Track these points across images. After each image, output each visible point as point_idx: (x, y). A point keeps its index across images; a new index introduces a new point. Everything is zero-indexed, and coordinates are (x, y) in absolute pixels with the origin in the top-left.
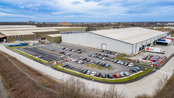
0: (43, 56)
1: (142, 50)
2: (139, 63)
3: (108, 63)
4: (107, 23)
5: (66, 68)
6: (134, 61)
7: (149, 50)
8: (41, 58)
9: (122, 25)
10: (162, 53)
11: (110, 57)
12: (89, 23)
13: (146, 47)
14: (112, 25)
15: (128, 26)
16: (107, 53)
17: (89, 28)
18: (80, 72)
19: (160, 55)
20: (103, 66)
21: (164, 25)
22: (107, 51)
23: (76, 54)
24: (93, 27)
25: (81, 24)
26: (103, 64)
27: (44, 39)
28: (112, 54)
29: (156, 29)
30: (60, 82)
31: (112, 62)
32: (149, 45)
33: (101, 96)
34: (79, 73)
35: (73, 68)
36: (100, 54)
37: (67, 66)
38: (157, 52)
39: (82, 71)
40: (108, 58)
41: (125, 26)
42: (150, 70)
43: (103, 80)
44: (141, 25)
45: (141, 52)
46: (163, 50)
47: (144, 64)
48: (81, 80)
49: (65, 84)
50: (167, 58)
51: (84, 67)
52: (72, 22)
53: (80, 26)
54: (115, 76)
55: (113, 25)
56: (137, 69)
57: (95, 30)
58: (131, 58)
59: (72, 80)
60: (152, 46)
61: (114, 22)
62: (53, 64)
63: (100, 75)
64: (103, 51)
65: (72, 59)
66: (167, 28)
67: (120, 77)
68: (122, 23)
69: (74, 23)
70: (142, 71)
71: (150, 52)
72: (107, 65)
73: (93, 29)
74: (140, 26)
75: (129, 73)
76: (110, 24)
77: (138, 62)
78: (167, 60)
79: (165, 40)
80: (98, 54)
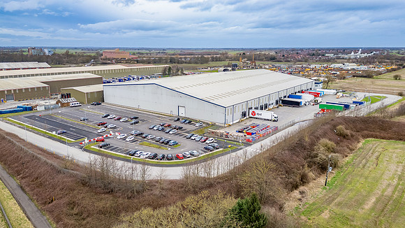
0: (65, 131)
8: (63, 133)
23: (127, 125)
62: (83, 143)
80: (166, 125)
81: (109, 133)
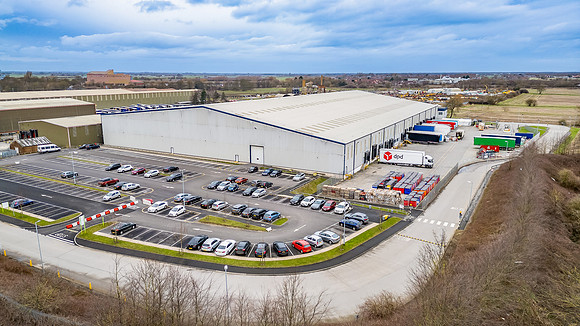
0: (30, 200)
1: (371, 161)
2: (365, 199)
3: (272, 208)
4: (263, 77)
5: (126, 238)
6: (352, 196)
7: (390, 158)
8: (25, 205)
9: (311, 83)
10: (427, 167)
11: (278, 188)
12: (202, 77)
13: (383, 152)
15: (328, 86)
16: (269, 173)
17: (203, 94)
18: (178, 245)
19: (421, 171)
20: (258, 218)
21: (427, 83)
22: (268, 167)
23: (162, 183)
24: (215, 88)
25: (173, 81)
26: (258, 211)
27: (34, 134)
28: (285, 176)
29: (408, 96)
30: (104, 288)
31: (284, 202)
32: (390, 144)
33: (253, 317)
34: (177, 249)
35: (153, 232)
36: (244, 181)
37: (129, 230)
38: (412, 163)
39: (185, 243)
40: (271, 192)
41: (320, 85)
42: (396, 220)
43: (260, 263)
44: (365, 84)
45: (371, 167)
46: (430, 158)
47: (381, 203)
48: (184, 272)
49: (123, 294)
50: (441, 179)
51: (194, 228)
52: (140, 72)
53: (171, 86)
54: (297, 248)
55: (283, 84)
56: (360, 220)
57: (225, 99)
58: (342, 187)
59: (152, 276)
60: (398, 148)
62: (75, 224)
63: (247, 250)
64: (256, 170)
65: (146, 202)
66: (437, 91)
67: (313, 247)
68: (309, 77)
69: (149, 77)
70: (375, 225)
71: (393, 164)
72: (270, 213)
73: (217, 96)
74: (363, 87)
75: (339, 232)
76: (271, 79)
78: (440, 186)
79: (432, 129)
80: (240, 180)
81: (127, 201)
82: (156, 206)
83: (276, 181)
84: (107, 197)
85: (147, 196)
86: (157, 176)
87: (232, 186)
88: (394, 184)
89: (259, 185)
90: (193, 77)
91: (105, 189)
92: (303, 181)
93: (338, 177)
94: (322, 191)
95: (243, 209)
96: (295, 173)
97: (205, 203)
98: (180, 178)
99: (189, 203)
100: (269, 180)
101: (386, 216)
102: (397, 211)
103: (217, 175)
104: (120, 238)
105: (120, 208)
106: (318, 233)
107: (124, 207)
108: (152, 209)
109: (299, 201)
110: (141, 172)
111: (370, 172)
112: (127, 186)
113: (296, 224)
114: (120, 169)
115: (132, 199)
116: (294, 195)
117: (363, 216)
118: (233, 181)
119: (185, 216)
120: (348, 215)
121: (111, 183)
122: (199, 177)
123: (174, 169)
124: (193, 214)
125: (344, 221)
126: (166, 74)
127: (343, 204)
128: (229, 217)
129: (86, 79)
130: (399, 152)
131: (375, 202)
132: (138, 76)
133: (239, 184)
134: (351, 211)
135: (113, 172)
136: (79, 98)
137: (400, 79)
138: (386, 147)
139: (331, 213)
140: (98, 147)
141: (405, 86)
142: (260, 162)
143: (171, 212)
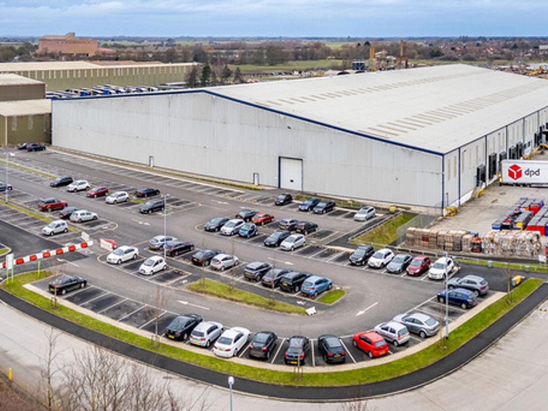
1: (488, 182)
2: (481, 250)
3: (316, 270)
4: (304, 43)
5: (69, 303)
6: (458, 246)
7: (519, 175)
9: (384, 52)
11: (328, 232)
12: (206, 44)
13: (507, 165)
14: (327, 53)
15: (412, 57)
16: (311, 207)
17: (206, 71)
20: (290, 290)
22: (308, 195)
23: (131, 215)
24: (226, 61)
25: (161, 49)
26: (291, 275)
31: (340, 259)
32: (517, 152)
34: (149, 335)
36: (268, 220)
37: (75, 288)
40: (314, 242)
41: (398, 56)
42: (535, 283)
44: (473, 55)
45: (487, 192)
47: (507, 255)
51: (179, 299)
53: (157, 58)
55: (337, 55)
56: (473, 290)
57: (240, 79)
58: (440, 230)
60: (531, 157)
61: (342, 40)
63: (270, 350)
64: (288, 200)
65: (105, 244)
67: (391, 345)
68: (380, 43)
69: (125, 43)
70: (498, 295)
71: (524, 185)
72: (313, 279)
73: (227, 74)
74: (469, 59)
75: (438, 315)
76: (317, 46)
77: (477, 247)
80: (260, 217)
81: (76, 238)
82: (121, 253)
83: (323, 222)
84: (48, 230)
85: (108, 235)
86: (126, 203)
87: (245, 227)
88: (528, 219)
89: (293, 228)
90: (191, 44)
91: (47, 215)
92: (372, 222)
93: (432, 212)
94: (405, 238)
95: (264, 270)
96: (357, 206)
97: (199, 256)
98: (159, 208)
99: (172, 254)
100: (310, 218)
101: (517, 278)
102: (535, 266)
103: (221, 207)
104: (62, 301)
105: (66, 250)
106: (399, 318)
107: (72, 249)
108: (113, 257)
109: (366, 258)
110: (102, 194)
111: (487, 201)
112: (79, 214)
113: (359, 301)
114: (71, 187)
115: (85, 237)
116: (355, 247)
117: (478, 281)
118: (248, 218)
119: (165, 276)
120: (454, 282)
121: (55, 207)
122: (193, 209)
123: (152, 193)
124: (178, 274)
125: (446, 292)
126: (150, 39)
127: (442, 261)
128: (240, 286)
129: (37, 47)
130: (532, 165)
131: (498, 254)
132: (110, 43)
133: (258, 224)
134: (459, 274)
135: (62, 189)
136: (25, 74)
137: (528, 47)
138: (513, 157)
139: (422, 279)
140: (41, 149)
141: (536, 58)
142: (296, 187)
143: (143, 267)
